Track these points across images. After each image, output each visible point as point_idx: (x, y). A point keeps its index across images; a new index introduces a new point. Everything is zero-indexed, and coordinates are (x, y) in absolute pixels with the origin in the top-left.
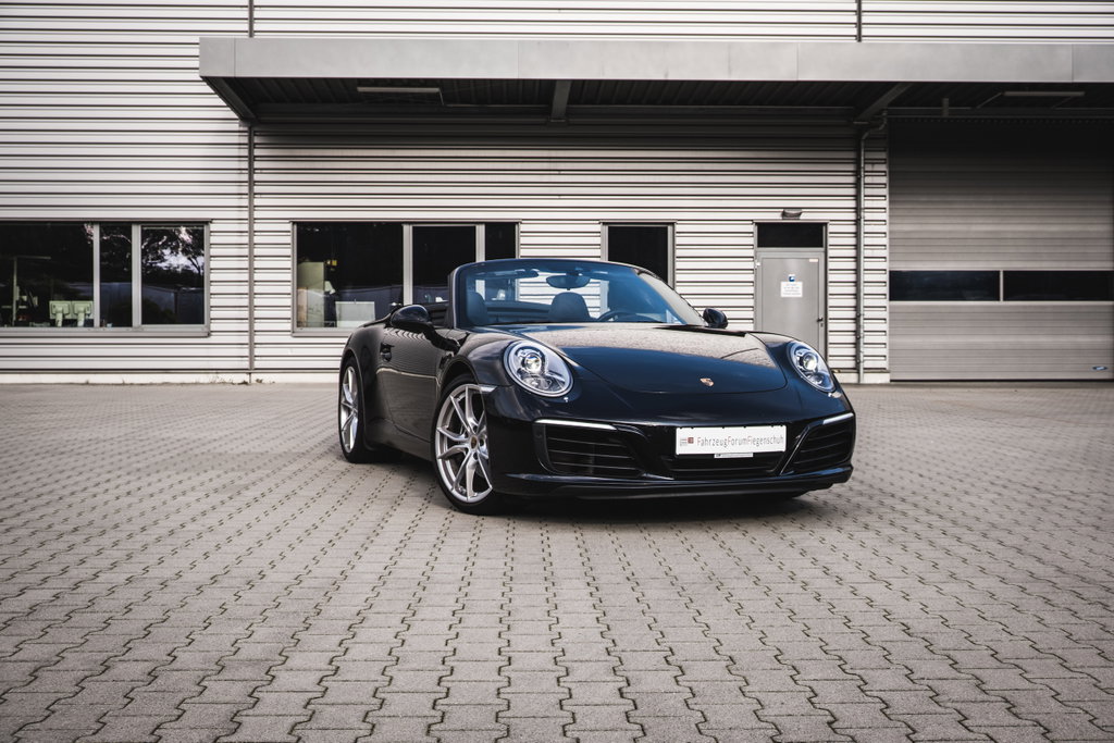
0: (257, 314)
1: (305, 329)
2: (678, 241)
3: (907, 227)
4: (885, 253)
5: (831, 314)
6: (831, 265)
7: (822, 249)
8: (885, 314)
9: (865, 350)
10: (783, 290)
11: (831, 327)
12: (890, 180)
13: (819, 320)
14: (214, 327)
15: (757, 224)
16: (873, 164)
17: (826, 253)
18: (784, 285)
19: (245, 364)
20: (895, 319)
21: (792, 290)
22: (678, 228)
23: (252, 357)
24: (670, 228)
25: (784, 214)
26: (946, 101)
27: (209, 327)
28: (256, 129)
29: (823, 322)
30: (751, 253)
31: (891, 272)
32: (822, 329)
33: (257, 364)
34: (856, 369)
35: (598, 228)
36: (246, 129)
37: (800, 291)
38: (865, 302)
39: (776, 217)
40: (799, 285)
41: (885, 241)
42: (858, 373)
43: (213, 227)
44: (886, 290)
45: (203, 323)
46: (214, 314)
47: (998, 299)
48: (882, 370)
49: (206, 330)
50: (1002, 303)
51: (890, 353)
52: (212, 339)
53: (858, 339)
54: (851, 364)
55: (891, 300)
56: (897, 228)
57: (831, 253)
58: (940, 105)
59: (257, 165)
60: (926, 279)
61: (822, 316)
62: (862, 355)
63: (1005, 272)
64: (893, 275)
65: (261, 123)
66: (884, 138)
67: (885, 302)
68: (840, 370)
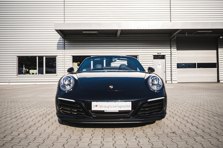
0: (65, 72)
2: (139, 58)
4: (176, 60)
5: (167, 71)
6: (166, 62)
7: (165, 60)
8: (176, 71)
9: (173, 77)
11: (167, 73)
12: (177, 47)
14: (58, 74)
15: (153, 55)
16: (174, 44)
18: (158, 66)
20: (178, 71)
24: (138, 56)
25: (158, 53)
26: (187, 33)
30: (152, 60)
32: (165, 74)
36: (63, 40)
38: (173, 69)
39: (156, 54)
40: (161, 66)
41: (176, 58)
42: (172, 81)
43: (58, 57)
44: (176, 67)
45: (56, 74)
48: (176, 81)
50: (197, 68)
51: (177, 78)
52: (58, 76)
53: (171, 75)
54: (170, 80)
56: (178, 56)
58: (186, 34)
59: (65, 46)
61: (165, 71)
63: (197, 63)
64: (177, 64)
65: (66, 39)
66: (175, 40)
67: (176, 69)
68: (168, 81)
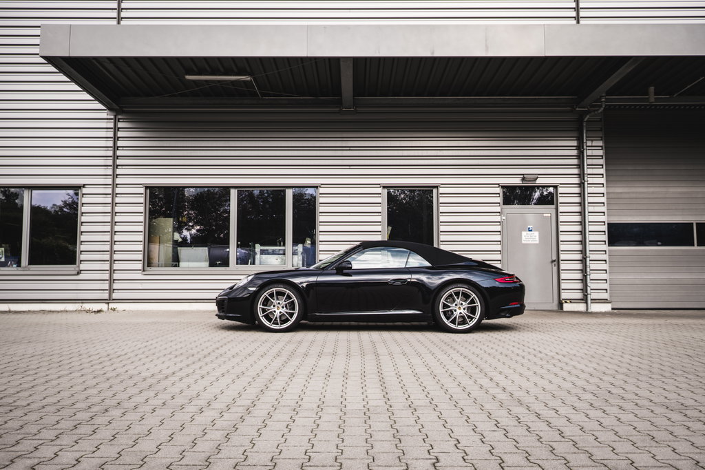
0: (116, 257)
1: (153, 269)
2: (441, 200)
3: (618, 189)
4: (604, 209)
5: (562, 257)
6: (561, 218)
7: (554, 206)
8: (605, 257)
9: (591, 285)
10: (523, 238)
11: (563, 266)
12: (606, 153)
13: (553, 261)
14: (82, 267)
15: (502, 187)
16: (592, 140)
17: (557, 209)
18: (524, 234)
19: (106, 295)
20: (612, 260)
21: (531, 238)
22: (441, 190)
23: (111, 290)
24: (435, 191)
25: (523, 179)
26: (652, 89)
27: (79, 267)
28: (120, 117)
29: (556, 263)
30: (498, 209)
31: (608, 224)
32: (555, 269)
33: (115, 296)
34: (585, 299)
35: (379, 190)
36: (112, 117)
37: (537, 238)
38: (590, 247)
39: (517, 181)
40: (536, 234)
41: (603, 200)
42: (587, 303)
43: (84, 191)
44: (605, 238)
45: (75, 264)
46: (83, 257)
47: (694, 246)
48: (605, 301)
49: (77, 269)
50: (696, 248)
51: (610, 287)
52: (81, 276)
53: (585, 276)
54: (579, 295)
55: (609, 246)
56: (611, 190)
57: (561, 209)
58: (647, 94)
59: (119, 143)
60: (635, 230)
61: (555, 258)
62: (589, 289)
63: (697, 224)
64: (610, 226)
65: (123, 112)
66: (601, 120)
67: (605, 247)
68: (571, 301)
